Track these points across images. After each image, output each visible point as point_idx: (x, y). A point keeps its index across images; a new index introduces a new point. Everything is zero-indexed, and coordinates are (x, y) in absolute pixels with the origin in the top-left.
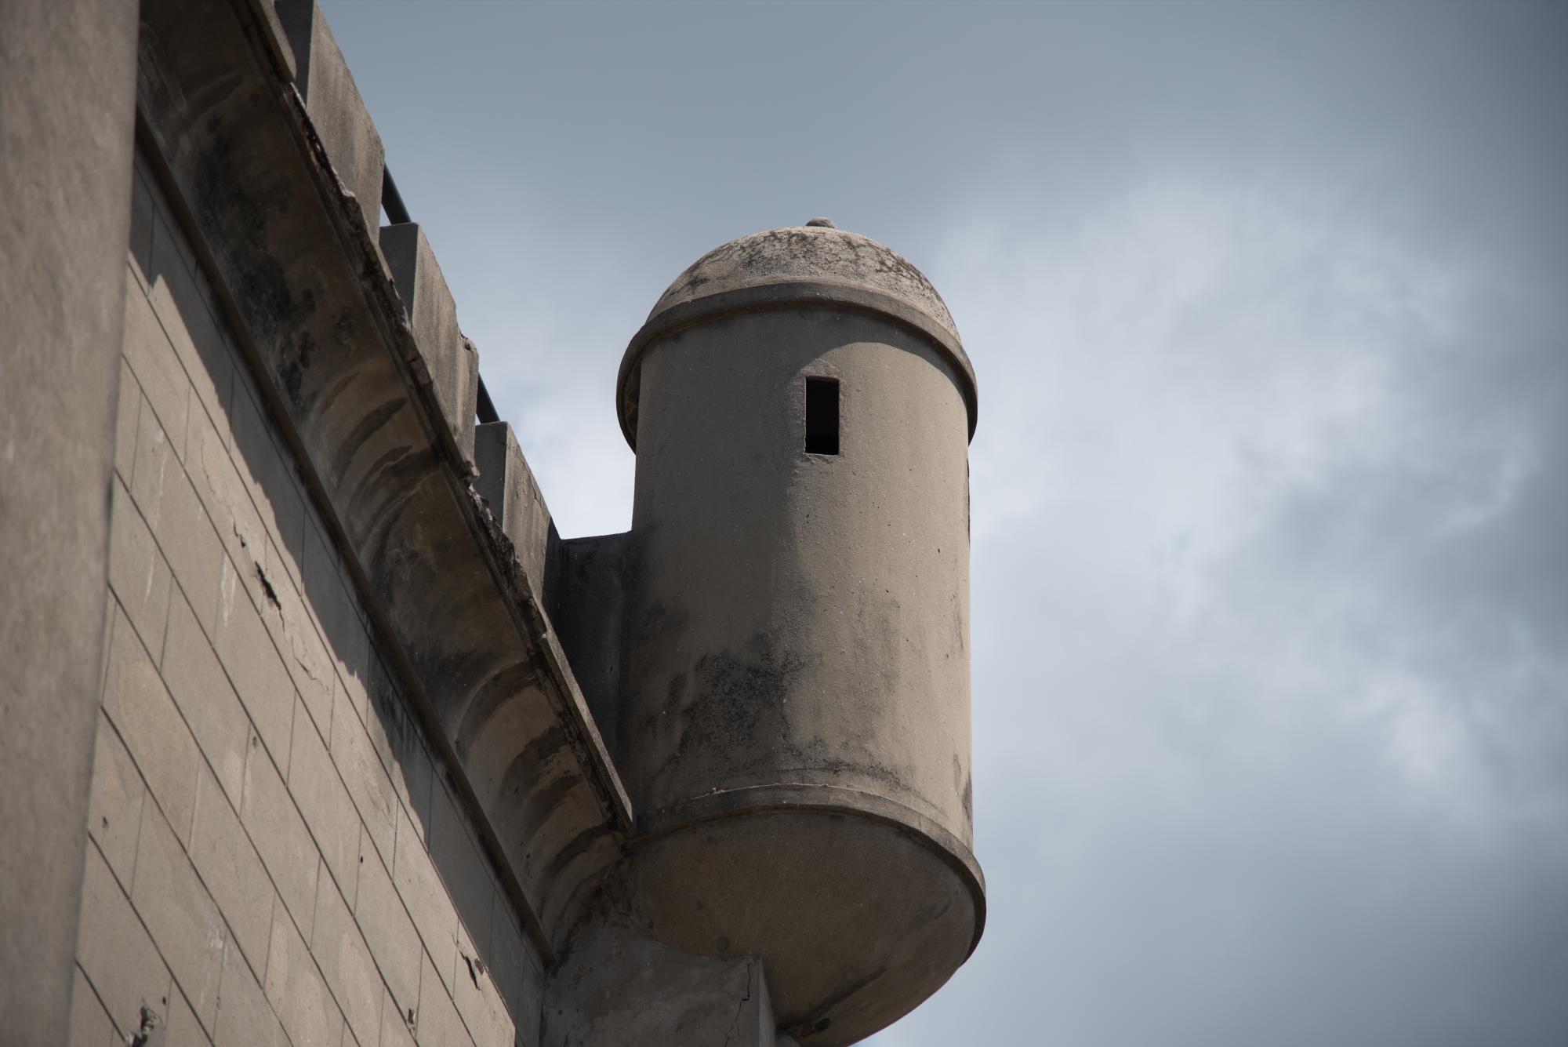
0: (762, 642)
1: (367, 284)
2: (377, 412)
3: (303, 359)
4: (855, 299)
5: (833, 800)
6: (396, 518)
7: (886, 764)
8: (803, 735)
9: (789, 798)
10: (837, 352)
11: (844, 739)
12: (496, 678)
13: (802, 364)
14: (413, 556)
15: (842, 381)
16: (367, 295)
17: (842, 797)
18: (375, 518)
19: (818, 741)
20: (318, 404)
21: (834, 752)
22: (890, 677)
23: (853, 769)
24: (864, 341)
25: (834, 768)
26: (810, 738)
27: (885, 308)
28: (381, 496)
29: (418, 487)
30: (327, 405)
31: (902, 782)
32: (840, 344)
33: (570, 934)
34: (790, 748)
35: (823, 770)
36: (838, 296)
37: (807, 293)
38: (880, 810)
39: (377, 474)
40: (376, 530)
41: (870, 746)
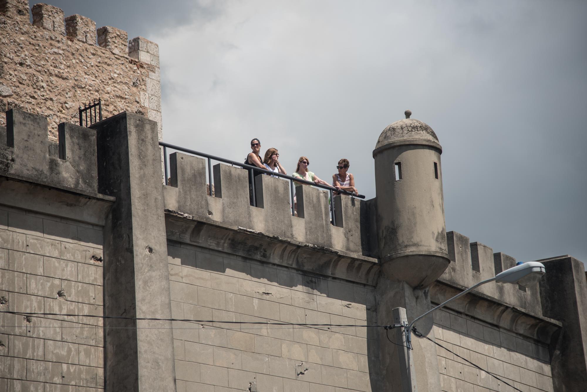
0: (393, 223)
1: (269, 239)
2: (284, 248)
3: (265, 251)
4: (402, 144)
5: (406, 254)
6: (298, 256)
7: (416, 242)
8: (400, 241)
9: (399, 255)
10: (400, 156)
11: (407, 240)
12: (335, 261)
13: (394, 161)
14: (305, 258)
15: (401, 162)
16: (270, 240)
17: (407, 253)
18: (294, 259)
19: (403, 242)
20: (272, 254)
21: (406, 243)
22: (415, 224)
23: (409, 246)
24: (405, 151)
25: (406, 246)
26: (402, 241)
27: (407, 143)
28: (293, 256)
29: (299, 251)
30: (274, 253)
31: (419, 245)
32: (400, 154)
33: (377, 280)
34: (399, 244)
35: (404, 247)
36: (398, 144)
37: (393, 145)
38: (414, 253)
39: (290, 255)
40: (295, 260)
41: (412, 240)
